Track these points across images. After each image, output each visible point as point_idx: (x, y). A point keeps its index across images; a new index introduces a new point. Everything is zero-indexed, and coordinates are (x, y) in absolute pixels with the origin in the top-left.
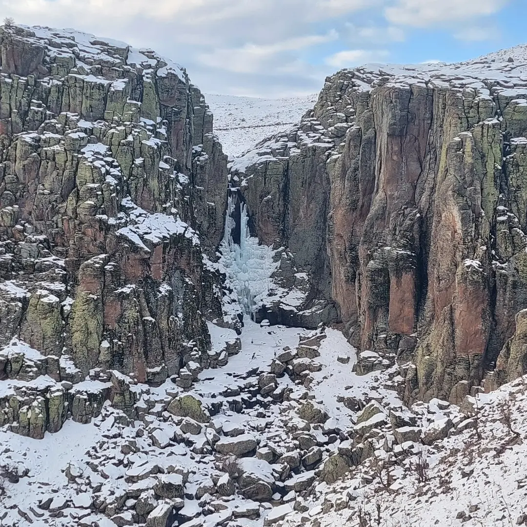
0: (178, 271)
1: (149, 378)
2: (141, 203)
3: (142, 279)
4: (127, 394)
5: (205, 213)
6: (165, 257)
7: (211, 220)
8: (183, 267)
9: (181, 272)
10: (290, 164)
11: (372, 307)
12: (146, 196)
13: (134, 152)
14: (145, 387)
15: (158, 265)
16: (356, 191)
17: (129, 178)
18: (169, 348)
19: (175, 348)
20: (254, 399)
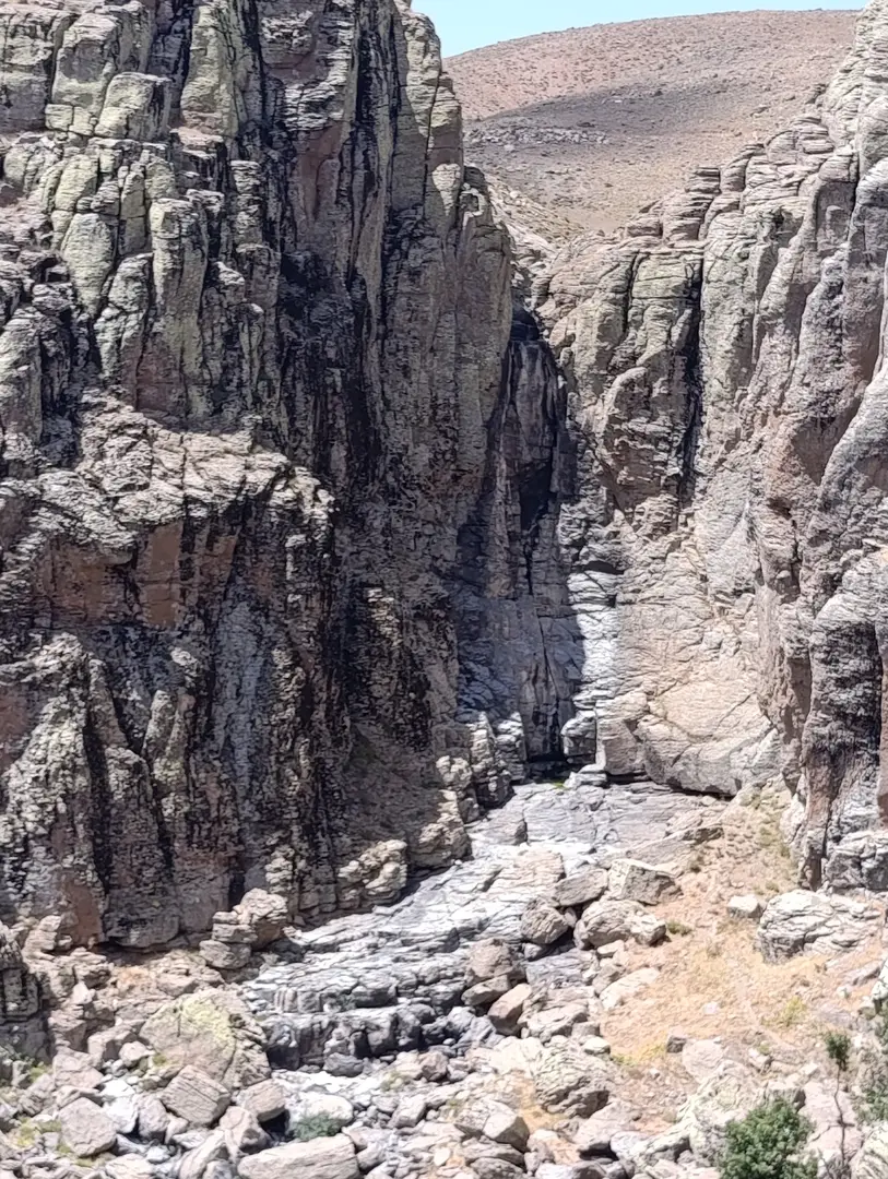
0: (243, 607)
1: (110, 933)
2: (139, 392)
3: (110, 629)
4: (14, 980)
5: (420, 420)
6: (189, 560)
7: (441, 440)
8: (262, 591)
9: (253, 610)
10: (707, 265)
11: (823, 750)
12: (153, 368)
13: (121, 232)
14: (96, 962)
15: (166, 586)
16: (833, 362)
17: (98, 315)
18: (190, 843)
19: (211, 845)
20: (441, 1022)
